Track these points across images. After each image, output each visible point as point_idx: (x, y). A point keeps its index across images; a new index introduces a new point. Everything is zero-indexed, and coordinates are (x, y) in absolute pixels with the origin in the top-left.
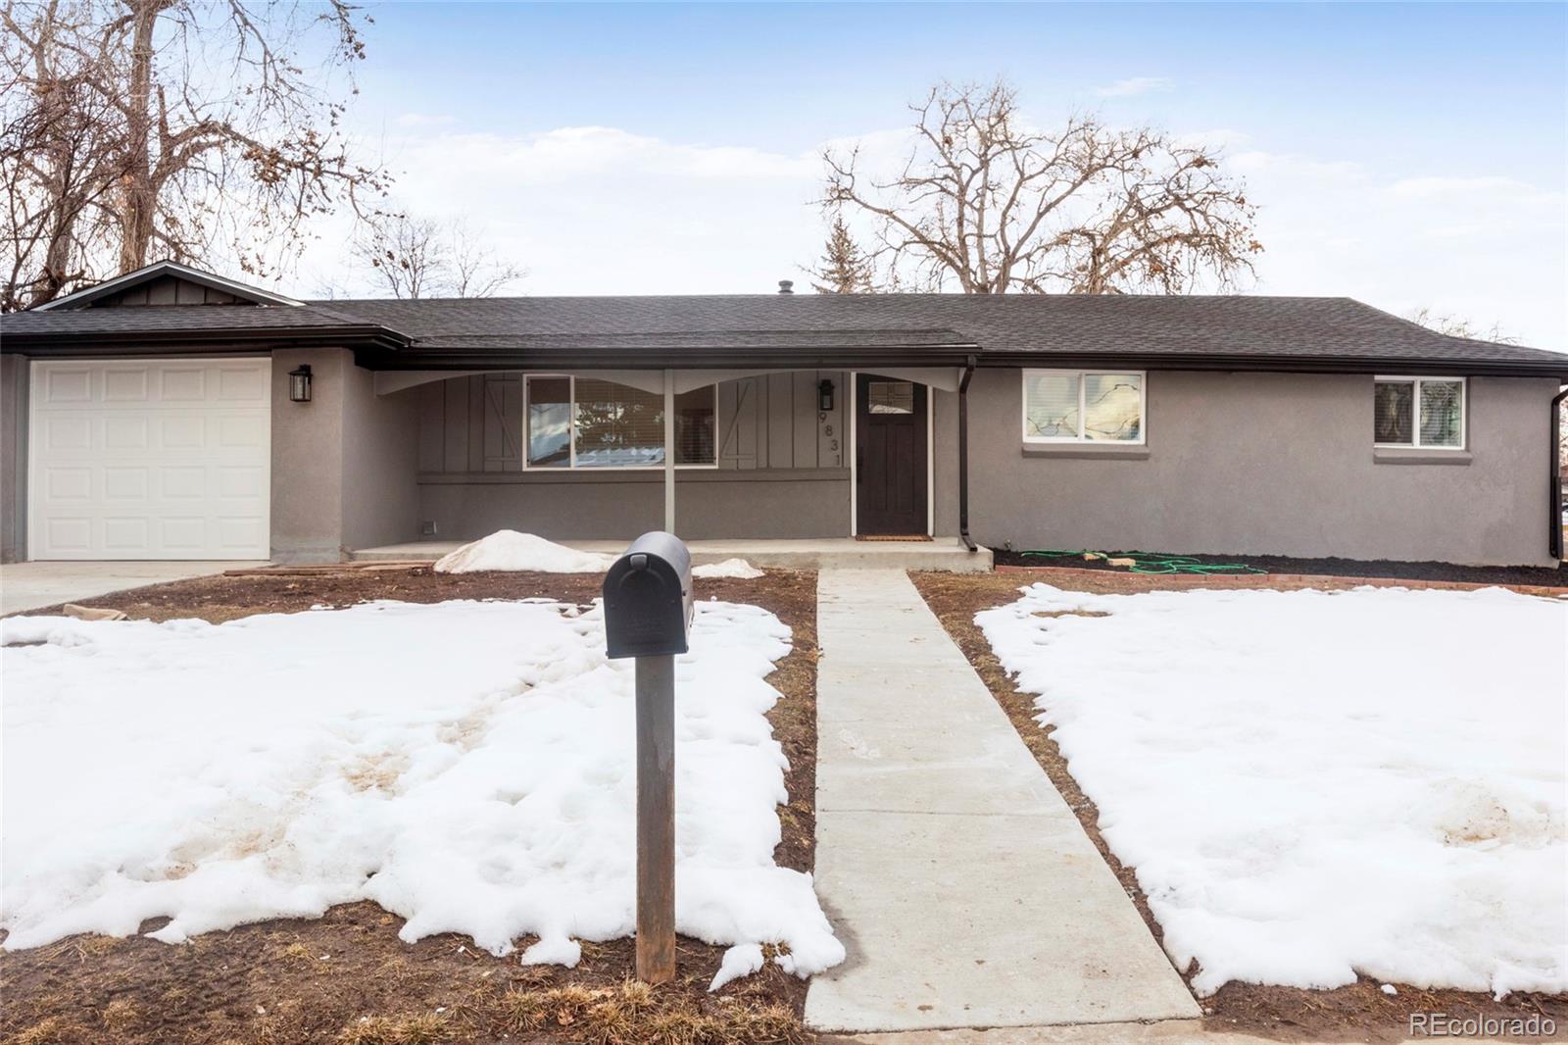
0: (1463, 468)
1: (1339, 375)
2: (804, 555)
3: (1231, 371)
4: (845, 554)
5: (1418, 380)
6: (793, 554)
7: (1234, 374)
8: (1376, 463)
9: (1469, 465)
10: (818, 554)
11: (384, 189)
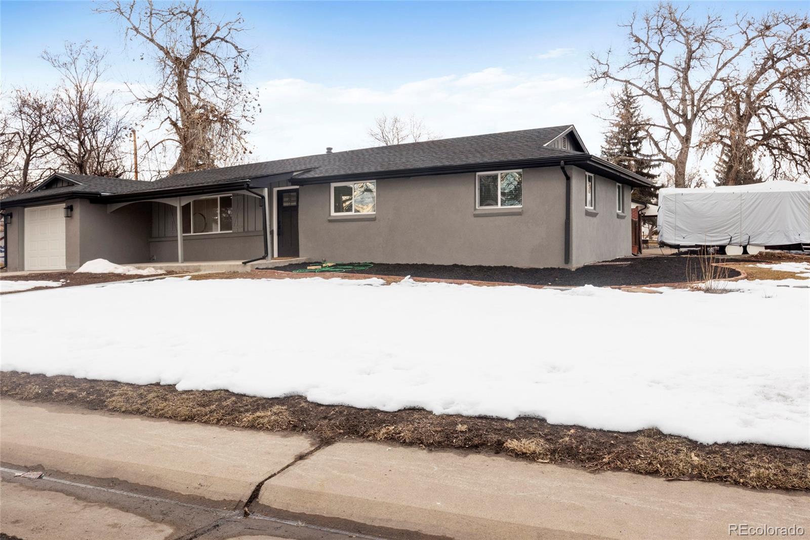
0: (518, 217)
1: (459, 174)
2: (196, 266)
3: (410, 177)
4: (208, 266)
5: (499, 173)
6: (193, 266)
7: (411, 178)
8: (474, 217)
9: (521, 215)
10: (200, 266)
11: (253, 122)
